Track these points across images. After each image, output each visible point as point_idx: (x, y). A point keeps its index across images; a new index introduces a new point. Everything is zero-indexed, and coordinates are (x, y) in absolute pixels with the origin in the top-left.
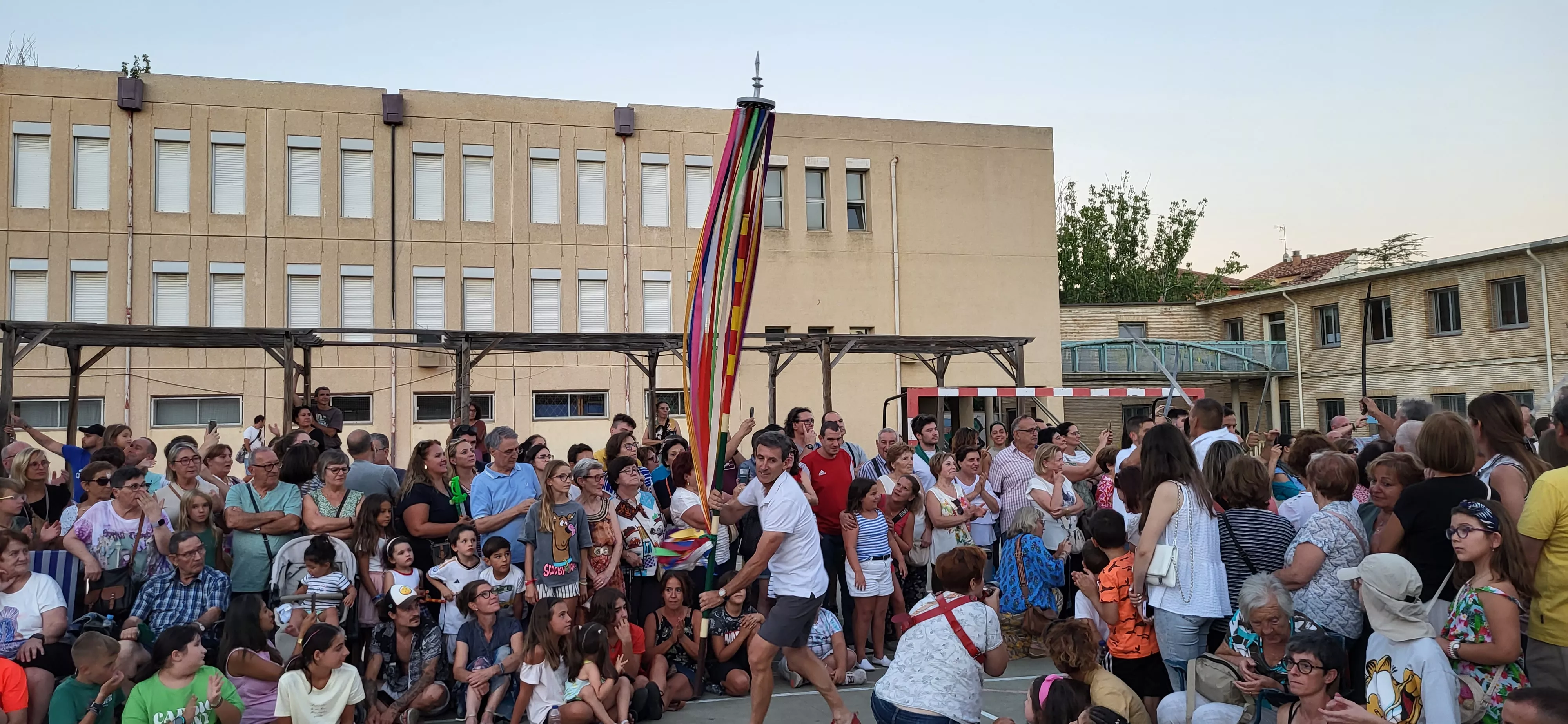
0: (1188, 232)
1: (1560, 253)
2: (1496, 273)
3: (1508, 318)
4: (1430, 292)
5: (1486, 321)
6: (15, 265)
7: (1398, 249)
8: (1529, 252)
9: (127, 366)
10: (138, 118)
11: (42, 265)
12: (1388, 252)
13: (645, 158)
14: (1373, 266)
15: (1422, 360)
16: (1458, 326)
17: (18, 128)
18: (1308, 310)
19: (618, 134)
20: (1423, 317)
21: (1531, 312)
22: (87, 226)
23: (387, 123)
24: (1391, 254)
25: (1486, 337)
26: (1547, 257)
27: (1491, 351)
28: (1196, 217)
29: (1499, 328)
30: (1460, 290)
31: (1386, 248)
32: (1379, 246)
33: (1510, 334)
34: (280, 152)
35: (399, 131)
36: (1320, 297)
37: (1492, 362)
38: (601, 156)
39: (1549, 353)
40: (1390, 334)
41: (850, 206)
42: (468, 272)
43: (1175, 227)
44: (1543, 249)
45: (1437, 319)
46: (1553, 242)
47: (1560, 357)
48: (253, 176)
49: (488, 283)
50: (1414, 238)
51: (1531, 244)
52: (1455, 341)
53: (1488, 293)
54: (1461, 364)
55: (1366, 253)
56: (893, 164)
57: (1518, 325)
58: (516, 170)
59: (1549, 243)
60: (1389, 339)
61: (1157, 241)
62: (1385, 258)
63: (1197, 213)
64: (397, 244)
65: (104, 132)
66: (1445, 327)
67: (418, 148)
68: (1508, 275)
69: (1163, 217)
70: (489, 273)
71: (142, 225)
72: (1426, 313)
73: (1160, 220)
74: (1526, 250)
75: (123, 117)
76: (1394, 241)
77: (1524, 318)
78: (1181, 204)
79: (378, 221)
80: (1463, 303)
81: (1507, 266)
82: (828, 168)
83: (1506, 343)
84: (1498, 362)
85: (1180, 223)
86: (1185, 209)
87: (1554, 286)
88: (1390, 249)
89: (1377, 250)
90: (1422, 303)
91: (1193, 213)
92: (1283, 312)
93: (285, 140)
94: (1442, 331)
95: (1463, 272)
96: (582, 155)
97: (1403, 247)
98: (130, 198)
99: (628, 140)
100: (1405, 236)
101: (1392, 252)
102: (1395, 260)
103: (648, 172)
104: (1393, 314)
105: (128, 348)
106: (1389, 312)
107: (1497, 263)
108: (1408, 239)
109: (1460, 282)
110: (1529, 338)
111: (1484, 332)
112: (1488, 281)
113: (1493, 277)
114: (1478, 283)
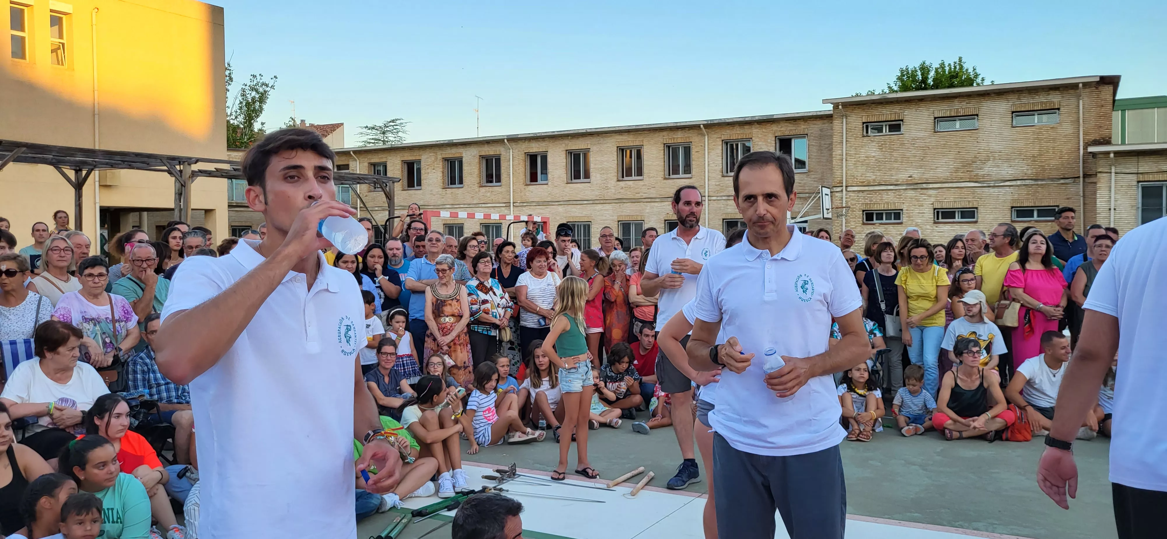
0: (262, 98)
1: (521, 143)
2: (485, 151)
3: (489, 179)
4: (446, 160)
5: (478, 180)
7: (391, 128)
8: (506, 141)
12: (386, 129)
14: (377, 137)
15: (439, 203)
16: (461, 182)
18: (366, 164)
20: (441, 175)
21: (503, 177)
24: (387, 131)
25: (477, 190)
26: (514, 145)
27: (479, 199)
28: (268, 89)
29: (484, 185)
30: (464, 160)
31: (386, 126)
32: (381, 125)
33: (491, 189)
36: (375, 157)
37: (480, 205)
39: (512, 202)
40: (419, 184)
43: (254, 93)
44: (514, 140)
45: (448, 177)
46: (519, 136)
47: (517, 204)
50: (402, 121)
51: (507, 136)
52: (459, 191)
53: (480, 163)
54: (462, 206)
55: (373, 128)
57: (496, 184)
59: (517, 136)
60: (419, 188)
61: (241, 103)
62: (384, 133)
63: (270, 86)
66: (453, 182)
68: (491, 153)
69: (246, 85)
72: (443, 173)
73: (243, 87)
74: (504, 139)
76: (390, 122)
77: (499, 180)
78: (258, 77)
80: (465, 168)
81: (491, 147)
83: (489, 194)
84: (483, 205)
85: (257, 91)
86: (261, 81)
87: (516, 162)
88: (388, 127)
89: (380, 127)
90: (441, 166)
91: (267, 86)
92: (348, 165)
94: (451, 184)
95: (466, 149)
97: (395, 127)
100: (397, 120)
101: (388, 129)
102: (390, 135)
104: (423, 172)
106: (419, 170)
107: (486, 146)
108: (398, 122)
109: (464, 155)
110: (502, 192)
111: (476, 187)
112: (480, 156)
113: (483, 154)
114: (474, 156)
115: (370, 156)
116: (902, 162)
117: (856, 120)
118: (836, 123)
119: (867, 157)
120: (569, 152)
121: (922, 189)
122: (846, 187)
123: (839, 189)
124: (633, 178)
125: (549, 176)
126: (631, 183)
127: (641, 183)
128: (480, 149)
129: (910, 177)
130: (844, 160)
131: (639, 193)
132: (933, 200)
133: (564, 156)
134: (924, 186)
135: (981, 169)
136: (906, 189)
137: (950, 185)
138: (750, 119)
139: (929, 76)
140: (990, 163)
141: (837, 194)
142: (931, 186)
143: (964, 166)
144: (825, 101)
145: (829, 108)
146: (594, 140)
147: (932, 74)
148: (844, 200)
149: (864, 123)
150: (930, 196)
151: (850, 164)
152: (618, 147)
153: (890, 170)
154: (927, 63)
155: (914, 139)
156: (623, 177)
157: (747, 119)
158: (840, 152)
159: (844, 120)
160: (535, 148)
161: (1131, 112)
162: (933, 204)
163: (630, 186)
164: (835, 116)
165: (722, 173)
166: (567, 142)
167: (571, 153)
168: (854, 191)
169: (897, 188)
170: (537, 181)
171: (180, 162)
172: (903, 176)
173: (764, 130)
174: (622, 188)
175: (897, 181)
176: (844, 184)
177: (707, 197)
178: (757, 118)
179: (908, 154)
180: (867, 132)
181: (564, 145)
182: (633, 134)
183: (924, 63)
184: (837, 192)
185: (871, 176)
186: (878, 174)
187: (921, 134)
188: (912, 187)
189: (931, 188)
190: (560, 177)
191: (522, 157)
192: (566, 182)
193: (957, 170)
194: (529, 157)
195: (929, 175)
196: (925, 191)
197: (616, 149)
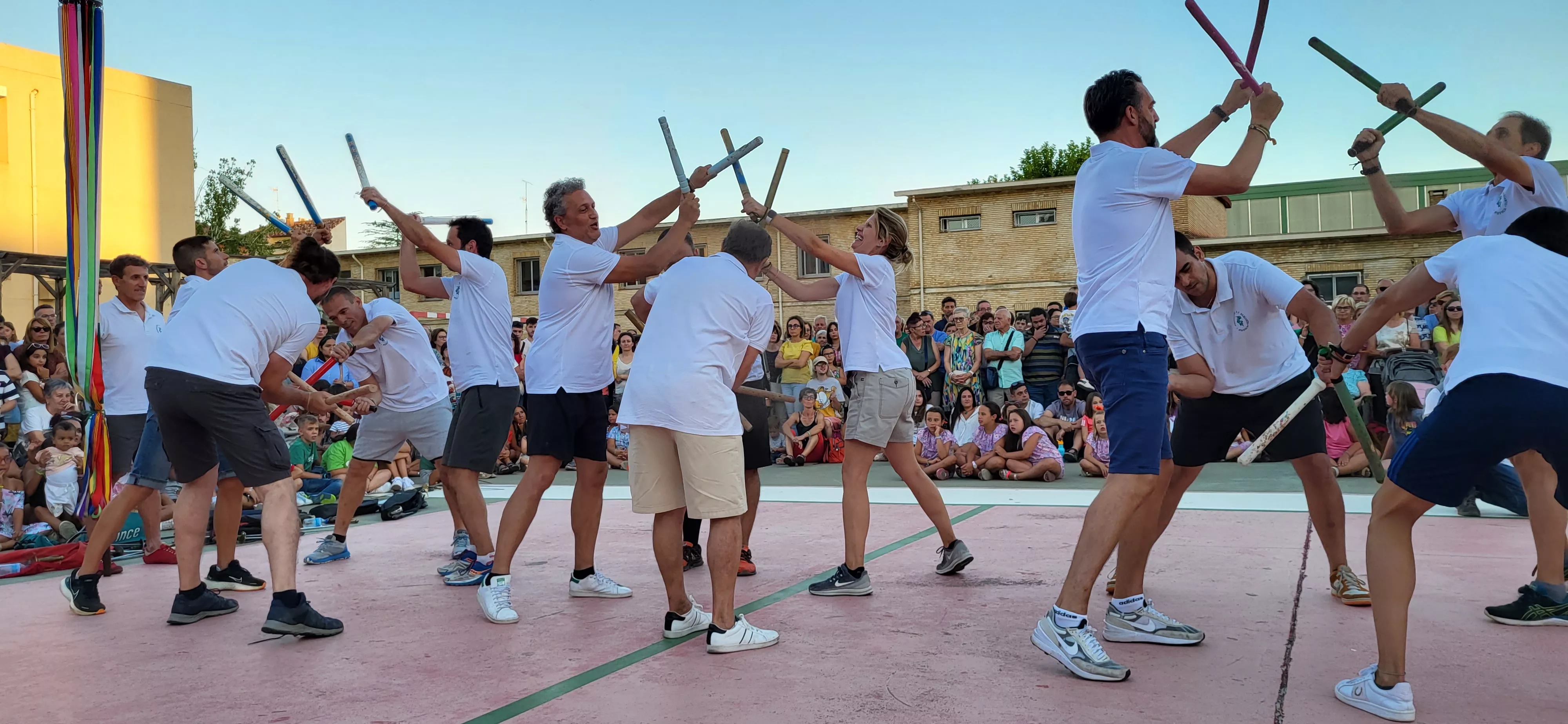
2: (521, 253)
3: (526, 286)
8: (544, 240)
18: (372, 270)
28: (243, 177)
29: (519, 293)
33: (528, 298)
36: (383, 261)
53: (515, 268)
61: (208, 195)
63: (246, 172)
68: (528, 255)
69: (214, 172)
73: (211, 174)
74: (543, 238)
78: (230, 162)
81: (528, 248)
83: (525, 305)
86: (234, 167)
91: (242, 172)
92: (349, 272)
107: (521, 246)
112: (514, 259)
113: (518, 256)
114: (507, 259)
115: (377, 260)
116: (981, 260)
117: (932, 214)
118: (912, 217)
119: (944, 255)
121: (1002, 290)
122: (924, 288)
123: (917, 291)
128: (515, 250)
129: (990, 277)
130: (921, 259)
132: (1014, 301)
134: (1005, 286)
135: (1061, 267)
136: (986, 290)
137: (1031, 285)
138: (825, 212)
139: (1053, 160)
140: (1069, 262)
141: (915, 297)
142: (1011, 286)
143: (1044, 264)
144: (897, 194)
145: (904, 200)
147: (1056, 157)
148: (922, 303)
149: (940, 218)
150: (1011, 297)
151: (928, 263)
153: (970, 269)
154: (1050, 145)
155: (992, 235)
157: (822, 213)
158: (917, 250)
159: (920, 214)
161: (1292, 199)
162: (1014, 306)
164: (910, 211)
165: (797, 274)
168: (932, 293)
169: (977, 289)
171: (169, 270)
172: (982, 276)
173: (843, 226)
175: (977, 281)
176: (922, 286)
177: (780, 303)
178: (833, 212)
179: (988, 252)
180: (946, 228)
183: (1047, 145)
184: (915, 294)
185: (949, 276)
186: (957, 274)
187: (999, 230)
188: (992, 288)
189: (1011, 289)
193: (1037, 270)
195: (1010, 275)
196: (1005, 292)
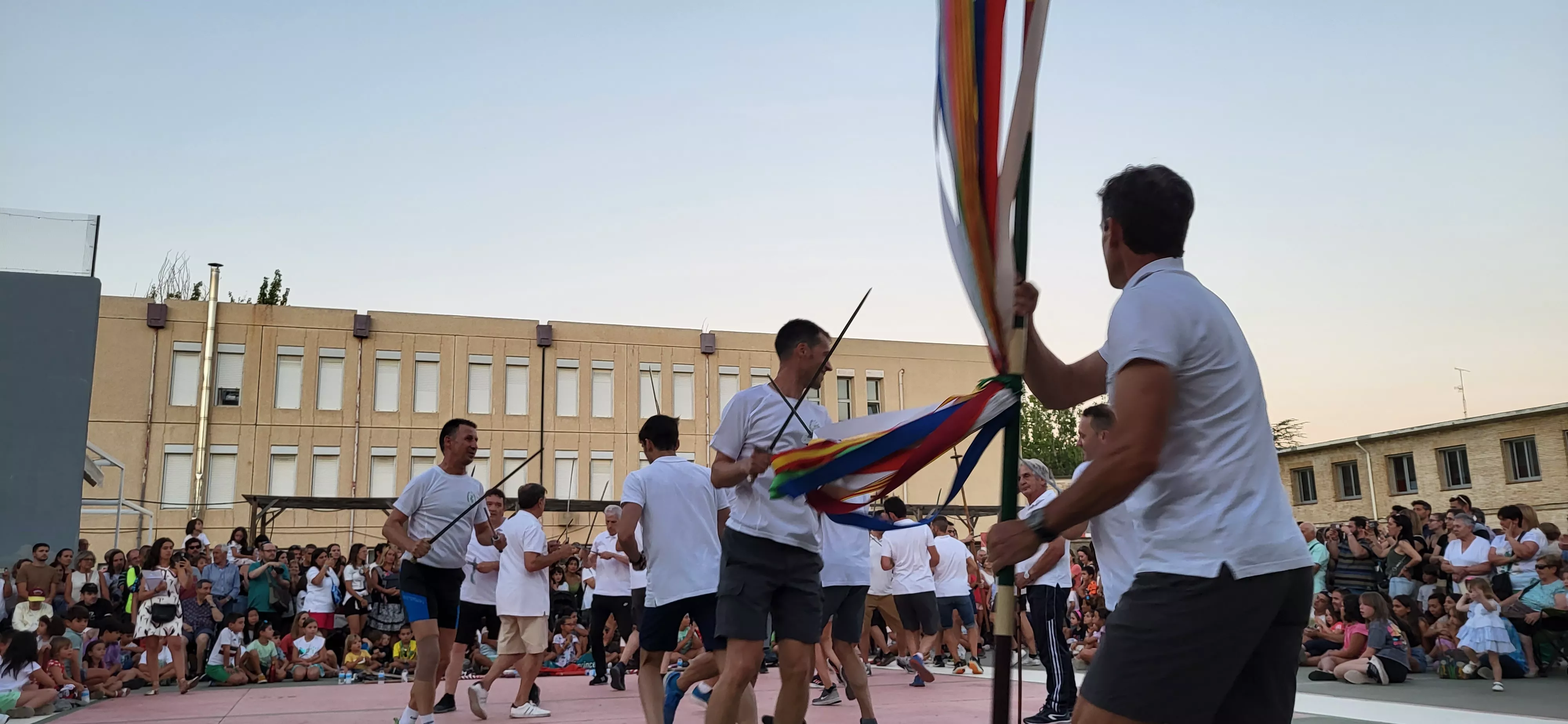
1: (1377, 445)
2: (1337, 457)
3: (1348, 492)
4: (1295, 471)
5: (1332, 493)
6: (275, 450)
7: (1283, 431)
8: (1357, 443)
9: (352, 526)
10: (366, 343)
11: (293, 450)
13: (722, 370)
16: (1315, 497)
17: (282, 350)
19: (703, 353)
21: (1363, 488)
22: (327, 421)
23: (539, 346)
25: (1334, 505)
26: (1370, 447)
27: (1338, 516)
29: (1342, 498)
30: (1314, 469)
34: (466, 366)
35: (548, 351)
38: (690, 368)
41: (870, 405)
42: (594, 455)
44: (1366, 441)
45: (1300, 492)
46: (1372, 437)
48: (445, 383)
49: (608, 462)
50: (1295, 422)
51: (1358, 437)
52: (1313, 508)
53: (1333, 472)
56: (901, 375)
57: (1355, 497)
58: (630, 379)
59: (1370, 437)
64: (545, 434)
65: (341, 353)
66: (1306, 498)
67: (560, 363)
68: (1346, 459)
70: (609, 455)
71: (366, 421)
74: (1355, 442)
75: (356, 341)
77: (1358, 492)
79: (531, 418)
80: (1317, 479)
81: (1344, 452)
82: (853, 377)
83: (1347, 510)
87: (1376, 468)
88: (1278, 431)
90: (1289, 478)
93: (468, 359)
94: (1304, 500)
95: (1315, 457)
96: (677, 368)
97: (1288, 430)
98: (358, 401)
99: (710, 357)
100: (1288, 421)
101: (1279, 434)
103: (724, 380)
105: (352, 511)
107: (1337, 451)
108: (1291, 424)
109: (1314, 464)
110: (1363, 506)
111: (1332, 501)
112: (1332, 464)
113: (1336, 461)
114: (1326, 465)
120: (1440, 451)
124: (1530, 478)
125: (1418, 482)
126: (1525, 485)
127: (1539, 484)
128: (1332, 455)
131: (1538, 498)
133: (1433, 456)
146: (1471, 432)
152: (1501, 440)
156: (1516, 478)
160: (1397, 449)
163: (1524, 489)
166: (1435, 438)
167: (1444, 452)
170: (1406, 490)
174: (1515, 493)
181: (1431, 443)
182: (1520, 422)
190: (1431, 484)
191: (1382, 461)
192: (1440, 489)
194: (1392, 461)
197: (1499, 442)
